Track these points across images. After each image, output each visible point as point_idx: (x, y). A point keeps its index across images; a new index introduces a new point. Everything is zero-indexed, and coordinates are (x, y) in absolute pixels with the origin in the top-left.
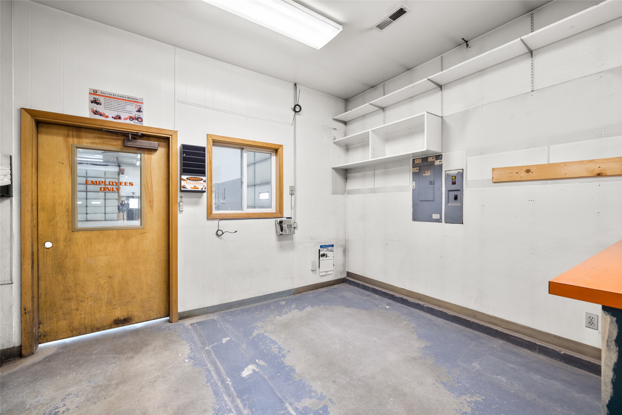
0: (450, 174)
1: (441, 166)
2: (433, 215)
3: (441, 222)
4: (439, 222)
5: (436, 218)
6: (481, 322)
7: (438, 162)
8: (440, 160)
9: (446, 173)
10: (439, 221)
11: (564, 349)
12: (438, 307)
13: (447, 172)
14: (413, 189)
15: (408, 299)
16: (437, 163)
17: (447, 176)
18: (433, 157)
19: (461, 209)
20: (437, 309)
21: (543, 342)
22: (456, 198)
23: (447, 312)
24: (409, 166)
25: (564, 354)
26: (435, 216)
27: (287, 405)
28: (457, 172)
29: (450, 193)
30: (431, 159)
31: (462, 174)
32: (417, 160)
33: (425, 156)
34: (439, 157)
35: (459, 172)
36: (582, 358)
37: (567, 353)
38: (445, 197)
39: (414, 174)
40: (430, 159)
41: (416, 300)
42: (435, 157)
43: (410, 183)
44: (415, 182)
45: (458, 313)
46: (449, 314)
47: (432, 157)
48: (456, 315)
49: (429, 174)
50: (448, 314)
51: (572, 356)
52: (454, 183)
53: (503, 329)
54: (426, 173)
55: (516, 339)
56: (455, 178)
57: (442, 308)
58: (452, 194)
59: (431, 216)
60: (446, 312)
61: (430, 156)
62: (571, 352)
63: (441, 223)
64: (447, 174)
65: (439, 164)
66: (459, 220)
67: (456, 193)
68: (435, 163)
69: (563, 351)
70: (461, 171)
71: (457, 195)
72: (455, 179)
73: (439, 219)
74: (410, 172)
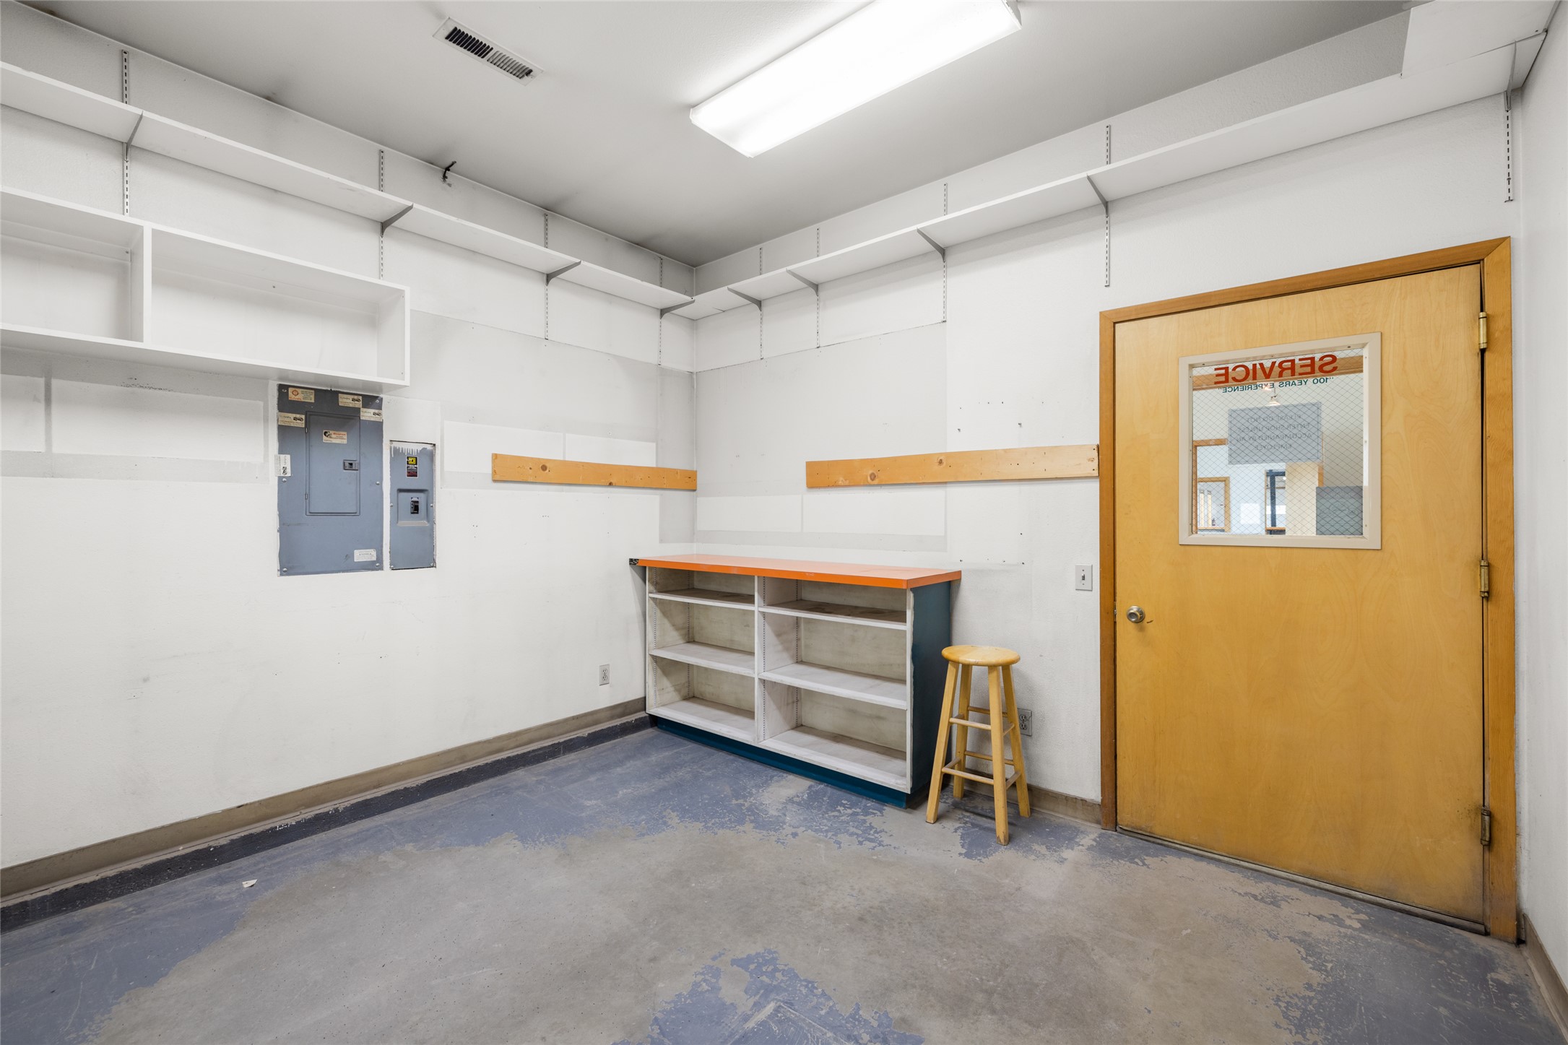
0: (402, 451)
1: (378, 427)
2: (357, 553)
3: (381, 568)
4: (373, 570)
5: (365, 560)
6: (477, 761)
7: (369, 415)
8: (377, 411)
9: (392, 446)
10: (375, 566)
11: (586, 729)
12: (375, 790)
13: (395, 445)
14: (280, 478)
15: (273, 825)
16: (367, 414)
17: (396, 453)
18: (356, 397)
19: (429, 534)
20: (379, 794)
21: (565, 736)
22: (416, 508)
23: (408, 785)
24: (261, 403)
25: (589, 734)
26: (361, 555)
27: (751, 1024)
28: (420, 447)
29: (402, 494)
30: (348, 401)
31: (431, 456)
32: (300, 390)
33: (327, 387)
34: (371, 401)
35: (424, 449)
36: (603, 728)
37: (590, 732)
38: (391, 506)
39: (283, 431)
40: (345, 401)
41: (298, 813)
42: (360, 398)
43: (266, 456)
44: (288, 457)
45: (429, 773)
46: (415, 785)
47: (352, 397)
48: (429, 779)
49: (345, 441)
50: (412, 788)
51: (595, 732)
52: (412, 474)
53: (511, 751)
54: (333, 436)
55: (537, 753)
56: (414, 462)
57: (386, 787)
58: (407, 499)
59: (350, 556)
60: (405, 786)
61: (345, 391)
62: (591, 728)
63: (380, 572)
64: (395, 448)
65: (372, 419)
66: (427, 560)
67: (415, 497)
68: (361, 413)
69: (585, 732)
70: (429, 447)
71: (417, 502)
72: (416, 464)
73: (373, 562)
74: (266, 420)
